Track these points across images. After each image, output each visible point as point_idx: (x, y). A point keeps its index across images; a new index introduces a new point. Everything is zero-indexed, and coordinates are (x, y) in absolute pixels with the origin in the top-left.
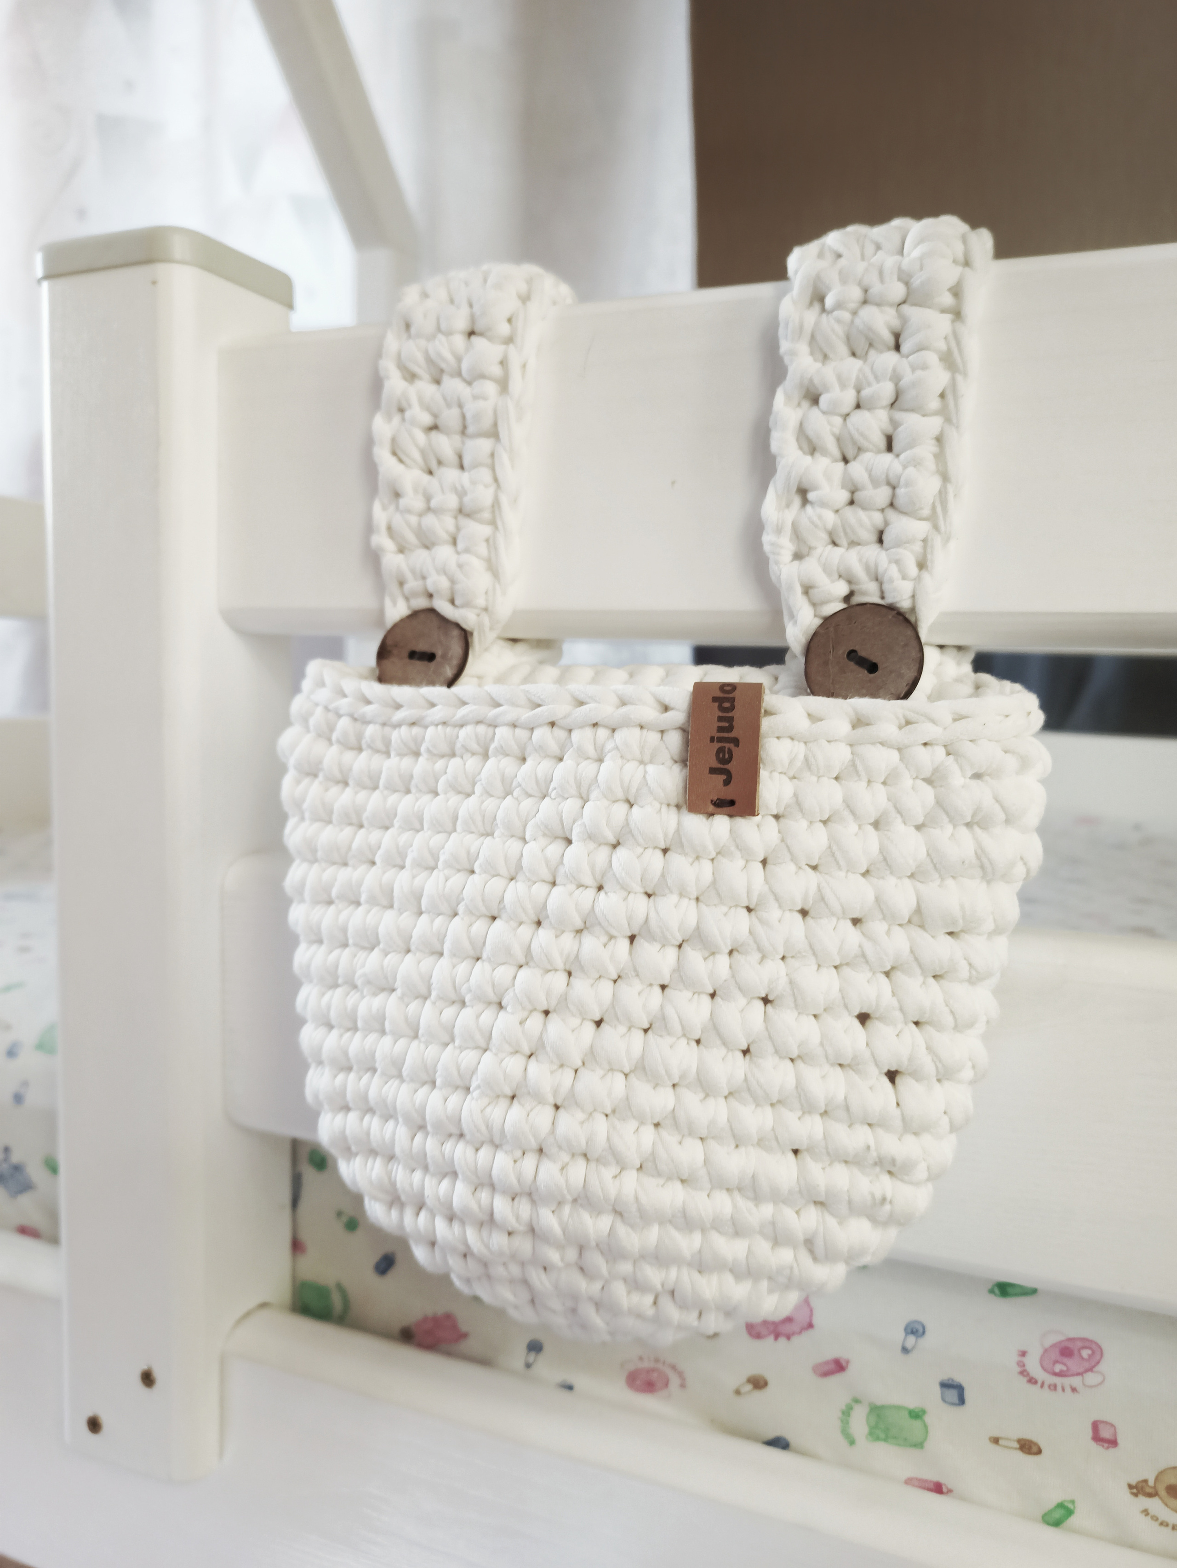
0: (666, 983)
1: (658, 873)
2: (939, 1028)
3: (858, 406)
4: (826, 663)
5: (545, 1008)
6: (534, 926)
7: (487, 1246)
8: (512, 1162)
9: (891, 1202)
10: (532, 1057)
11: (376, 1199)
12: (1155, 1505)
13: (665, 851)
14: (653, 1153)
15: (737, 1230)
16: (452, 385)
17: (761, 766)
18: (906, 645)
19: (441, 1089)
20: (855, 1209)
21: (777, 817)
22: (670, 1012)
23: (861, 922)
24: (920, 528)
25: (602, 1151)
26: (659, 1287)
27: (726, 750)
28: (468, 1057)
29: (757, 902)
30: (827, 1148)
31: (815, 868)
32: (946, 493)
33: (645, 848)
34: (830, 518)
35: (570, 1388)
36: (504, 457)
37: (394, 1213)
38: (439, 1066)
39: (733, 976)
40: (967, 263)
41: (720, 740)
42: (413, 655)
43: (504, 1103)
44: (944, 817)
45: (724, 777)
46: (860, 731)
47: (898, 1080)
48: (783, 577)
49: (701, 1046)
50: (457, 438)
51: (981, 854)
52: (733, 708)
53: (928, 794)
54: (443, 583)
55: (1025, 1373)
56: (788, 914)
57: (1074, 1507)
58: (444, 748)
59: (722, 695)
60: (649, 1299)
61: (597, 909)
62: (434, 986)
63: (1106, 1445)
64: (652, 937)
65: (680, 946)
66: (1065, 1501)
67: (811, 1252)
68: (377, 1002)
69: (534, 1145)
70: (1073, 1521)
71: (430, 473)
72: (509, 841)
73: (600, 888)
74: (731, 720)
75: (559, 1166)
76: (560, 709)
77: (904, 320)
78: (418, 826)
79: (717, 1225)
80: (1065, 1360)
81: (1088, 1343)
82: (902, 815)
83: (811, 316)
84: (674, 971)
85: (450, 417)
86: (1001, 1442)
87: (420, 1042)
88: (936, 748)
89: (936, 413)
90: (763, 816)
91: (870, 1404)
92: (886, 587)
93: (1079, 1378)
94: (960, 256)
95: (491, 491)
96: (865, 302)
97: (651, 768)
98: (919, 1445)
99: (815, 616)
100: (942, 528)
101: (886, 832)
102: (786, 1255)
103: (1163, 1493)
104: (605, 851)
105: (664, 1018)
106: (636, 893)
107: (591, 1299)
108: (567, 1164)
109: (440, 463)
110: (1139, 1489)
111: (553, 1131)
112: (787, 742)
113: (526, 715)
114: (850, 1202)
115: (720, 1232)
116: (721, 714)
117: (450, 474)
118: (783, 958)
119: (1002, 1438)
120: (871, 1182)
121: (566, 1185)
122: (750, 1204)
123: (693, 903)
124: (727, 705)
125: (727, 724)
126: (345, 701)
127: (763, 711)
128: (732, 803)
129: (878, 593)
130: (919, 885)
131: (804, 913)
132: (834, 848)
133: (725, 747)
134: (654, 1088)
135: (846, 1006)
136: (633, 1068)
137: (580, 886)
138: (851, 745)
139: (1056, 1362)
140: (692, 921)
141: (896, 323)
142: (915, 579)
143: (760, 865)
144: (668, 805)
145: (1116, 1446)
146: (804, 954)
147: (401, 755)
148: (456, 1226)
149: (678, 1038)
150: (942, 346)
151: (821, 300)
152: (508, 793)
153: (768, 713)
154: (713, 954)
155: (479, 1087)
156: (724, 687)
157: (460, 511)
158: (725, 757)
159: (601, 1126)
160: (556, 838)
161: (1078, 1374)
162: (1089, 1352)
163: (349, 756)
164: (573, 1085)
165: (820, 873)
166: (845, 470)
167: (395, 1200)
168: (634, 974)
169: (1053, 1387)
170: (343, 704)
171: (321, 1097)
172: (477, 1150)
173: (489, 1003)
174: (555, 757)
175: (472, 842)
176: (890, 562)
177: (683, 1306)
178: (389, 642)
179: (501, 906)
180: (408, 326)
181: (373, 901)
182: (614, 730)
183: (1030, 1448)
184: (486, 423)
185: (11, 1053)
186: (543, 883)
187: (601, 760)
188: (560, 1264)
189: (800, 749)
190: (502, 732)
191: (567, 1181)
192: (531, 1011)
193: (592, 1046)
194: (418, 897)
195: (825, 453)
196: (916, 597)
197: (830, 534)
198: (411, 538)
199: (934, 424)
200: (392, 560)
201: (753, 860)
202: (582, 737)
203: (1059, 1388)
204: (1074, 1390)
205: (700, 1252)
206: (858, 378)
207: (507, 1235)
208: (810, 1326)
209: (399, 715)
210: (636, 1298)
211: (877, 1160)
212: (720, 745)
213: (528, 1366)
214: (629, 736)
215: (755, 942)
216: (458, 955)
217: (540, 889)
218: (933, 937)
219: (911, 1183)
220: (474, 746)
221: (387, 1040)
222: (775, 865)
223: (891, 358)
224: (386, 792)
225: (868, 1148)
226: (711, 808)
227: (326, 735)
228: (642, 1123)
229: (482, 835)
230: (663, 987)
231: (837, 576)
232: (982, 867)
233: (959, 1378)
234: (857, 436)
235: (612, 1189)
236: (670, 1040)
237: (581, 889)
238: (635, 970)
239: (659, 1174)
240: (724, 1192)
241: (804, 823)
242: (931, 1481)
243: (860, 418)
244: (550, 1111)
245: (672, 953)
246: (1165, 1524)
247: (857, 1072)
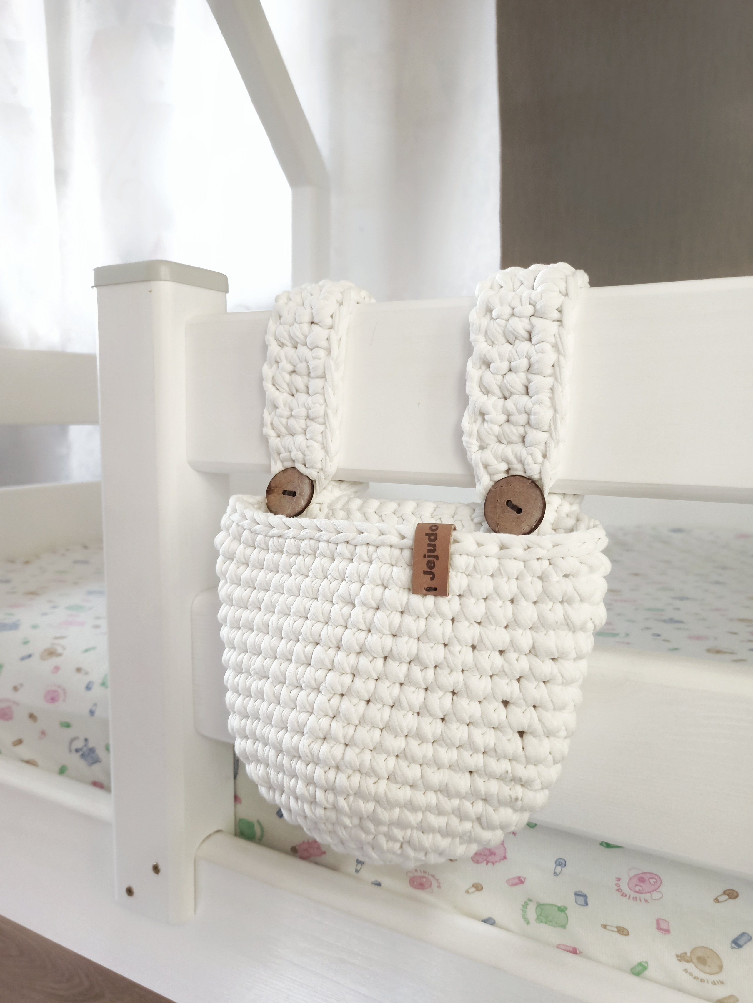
0: (402, 682)
1: (397, 626)
2: (546, 709)
3: (510, 370)
4: (495, 507)
5: (341, 693)
6: (337, 649)
7: (314, 814)
8: (324, 773)
9: (521, 800)
10: (335, 718)
11: (261, 785)
12: (691, 967)
13: (402, 613)
14: (394, 772)
15: (440, 812)
16: (303, 350)
17: (451, 570)
18: (536, 499)
19: (290, 732)
20: (501, 803)
21: (459, 596)
22: (403, 698)
23: (505, 652)
24: (544, 436)
25: (368, 770)
26: (401, 839)
27: (432, 561)
28: (303, 716)
29: (448, 641)
30: (485, 771)
31: (479, 623)
32: (556, 418)
33: (392, 611)
34: (496, 429)
35: (379, 885)
36: (330, 390)
37: (271, 793)
38: (289, 721)
39: (435, 681)
40: (566, 295)
41: (429, 556)
42: (285, 492)
43: (320, 742)
44: (546, 597)
45: (431, 576)
46: (503, 551)
47: (524, 736)
48: (473, 459)
49: (419, 716)
50: (306, 377)
51: (567, 617)
52: (435, 539)
53: (539, 585)
54: (300, 456)
55: (620, 891)
56: (465, 648)
57: (648, 966)
58: (294, 551)
59: (430, 532)
60: (398, 845)
61: (366, 643)
62: (287, 678)
63: (664, 932)
64: (394, 659)
65: (410, 663)
66: (643, 962)
67: (480, 824)
68: (260, 683)
69: (333, 764)
70: (648, 973)
71: (293, 395)
72: (325, 603)
73: (369, 631)
74: (434, 546)
75: (347, 776)
76: (350, 535)
77: (533, 326)
78: (282, 592)
79: (428, 809)
80: (642, 884)
81: (654, 876)
82: (524, 597)
83: (485, 321)
84: (406, 676)
85: (301, 367)
86: (607, 927)
87: (281, 706)
88: (543, 561)
89: (550, 376)
90: (452, 595)
91: (537, 903)
92: (526, 467)
93: (649, 894)
94: (563, 290)
95: (324, 406)
96: (513, 315)
97: (395, 569)
98: (564, 926)
99: (491, 480)
100: (554, 437)
101: (516, 605)
102: (468, 826)
103: (695, 960)
104: (371, 612)
105: (400, 701)
106: (387, 635)
107: (369, 843)
108: (351, 775)
109: (297, 391)
110: (681, 958)
111: (343, 758)
112: (465, 557)
113: (334, 537)
114: (498, 800)
115: (431, 813)
116: (429, 543)
117: (302, 397)
118: (463, 671)
119: (608, 925)
120: (510, 789)
121: (350, 786)
122: (446, 799)
123: (416, 641)
124: (432, 538)
125: (432, 548)
126: (246, 521)
127: (452, 540)
128: (435, 589)
129: (522, 470)
130: (534, 634)
131: (474, 647)
132: (488, 614)
133: (431, 560)
134: (395, 738)
135: (494, 697)
136: (384, 727)
137: (359, 629)
138: (499, 559)
139: (636, 885)
140: (414, 651)
141: (528, 327)
142: (541, 463)
143: (451, 622)
144: (404, 588)
145: (669, 933)
146: (472, 669)
147: (275, 552)
148: (300, 803)
149: (408, 711)
150: (552, 340)
151: (491, 311)
152: (326, 577)
153: (456, 541)
154: (426, 668)
155: (307, 733)
156: (432, 527)
157: (308, 417)
158: (431, 566)
159: (367, 756)
160: (348, 603)
161: (648, 892)
162: (654, 880)
163: (249, 550)
164: (353, 735)
165: (482, 626)
166: (504, 404)
167: (270, 787)
168: (385, 677)
169: (635, 899)
170: (246, 523)
171: (235, 731)
172: (308, 765)
173: (314, 689)
174: (349, 559)
175: (307, 602)
176: (527, 454)
177: (415, 849)
178: (273, 485)
179: (320, 639)
180: (280, 317)
181: (259, 630)
182: (377, 547)
183: (623, 932)
184: (320, 372)
185: (88, 688)
186: (341, 627)
187: (371, 562)
188: (350, 825)
189: (472, 560)
190: (322, 545)
191: (350, 784)
192: (334, 694)
193: (363, 715)
194: (280, 629)
195: (494, 394)
196: (542, 473)
197: (497, 437)
198: (283, 430)
199: (549, 381)
200: (274, 441)
201: (446, 619)
202: (361, 550)
203: (638, 900)
204: (646, 901)
205: (421, 822)
206: (509, 356)
207: (324, 809)
208: (505, 858)
209: (273, 532)
210: (391, 844)
211: (512, 778)
212: (429, 559)
213: (357, 871)
214: (385, 551)
215: (447, 663)
216: (300, 663)
217: (339, 630)
218: (542, 662)
219: (532, 790)
220: (309, 551)
221: (265, 704)
222: (458, 622)
223: (527, 345)
224: (266, 571)
225: (507, 772)
226: (425, 591)
227: (238, 538)
228: (389, 755)
229: (313, 599)
230: (401, 684)
231: (501, 460)
232: (568, 625)
233: (585, 891)
234: (509, 387)
235: (373, 789)
236: (403, 712)
237: (359, 631)
238: (386, 675)
239: (396, 782)
240: (433, 792)
241: (473, 600)
242: (570, 947)
243: (511, 377)
244: (342, 747)
245: (405, 667)
246: (696, 978)
247: (501, 732)
